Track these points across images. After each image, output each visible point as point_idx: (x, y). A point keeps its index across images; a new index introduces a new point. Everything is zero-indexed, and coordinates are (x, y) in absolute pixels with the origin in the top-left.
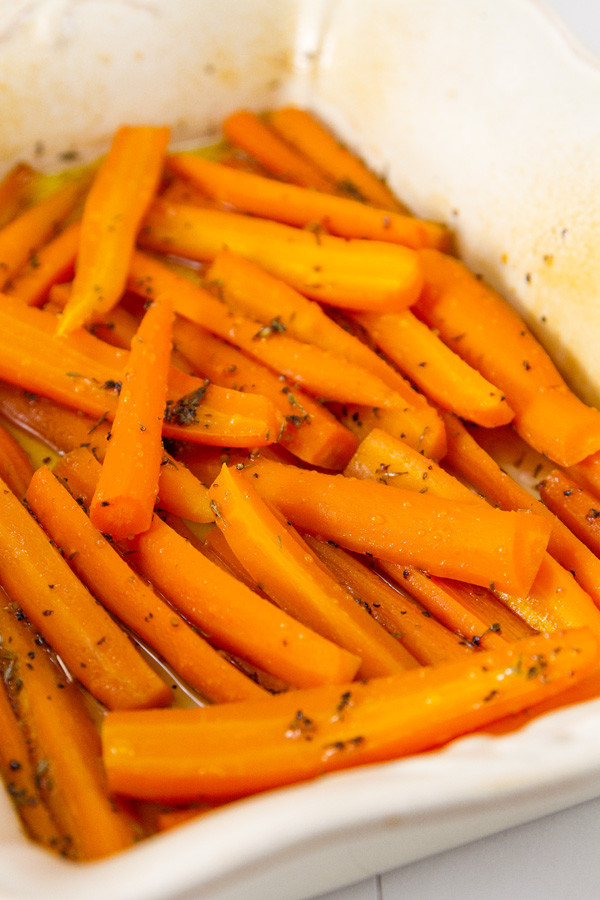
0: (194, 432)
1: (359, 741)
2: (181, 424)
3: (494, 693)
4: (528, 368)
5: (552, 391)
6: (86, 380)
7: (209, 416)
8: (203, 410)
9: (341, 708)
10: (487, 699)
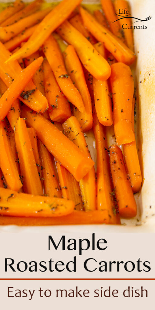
0: (26, 102)
1: (7, 209)
2: (24, 99)
3: (42, 210)
4: (122, 112)
5: (125, 121)
6: (9, 76)
7: (32, 98)
8: (32, 96)
9: (9, 197)
10: (39, 211)
